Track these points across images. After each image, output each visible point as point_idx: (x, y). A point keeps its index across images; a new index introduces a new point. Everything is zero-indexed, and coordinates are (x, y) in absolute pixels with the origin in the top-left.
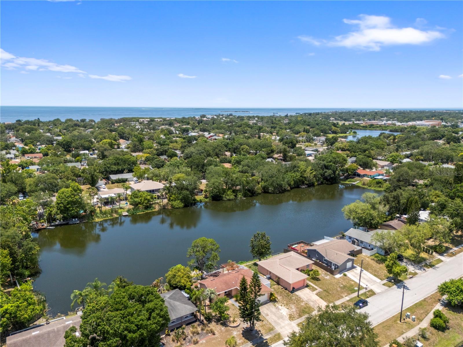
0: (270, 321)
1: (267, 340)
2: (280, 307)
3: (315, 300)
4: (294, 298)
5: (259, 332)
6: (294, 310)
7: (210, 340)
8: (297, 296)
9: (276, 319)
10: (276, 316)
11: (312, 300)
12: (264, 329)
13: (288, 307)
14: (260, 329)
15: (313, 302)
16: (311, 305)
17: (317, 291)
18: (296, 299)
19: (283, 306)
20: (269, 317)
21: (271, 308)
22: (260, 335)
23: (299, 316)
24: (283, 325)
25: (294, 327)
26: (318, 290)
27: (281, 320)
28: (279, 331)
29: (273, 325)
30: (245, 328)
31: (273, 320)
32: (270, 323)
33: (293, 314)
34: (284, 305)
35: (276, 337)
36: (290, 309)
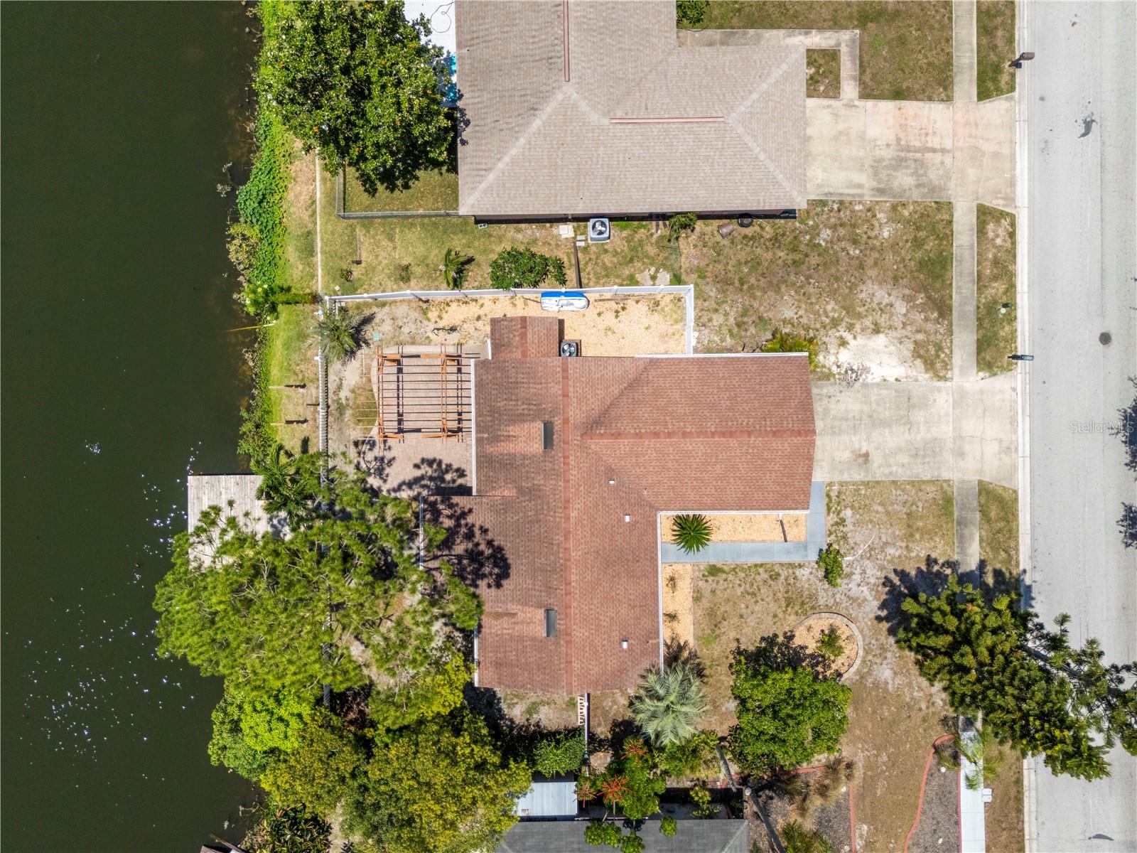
0: (902, 474)
1: (989, 568)
2: (845, 357)
3: (891, 138)
4: (826, 234)
5: (936, 568)
6: (901, 308)
7: (868, 800)
8: (823, 203)
9: (907, 436)
10: (886, 424)
11: (887, 154)
12: (929, 534)
13: (868, 322)
14: (923, 554)
15: (898, 163)
16: (916, 195)
17: (847, 67)
18: (842, 232)
19: (848, 336)
20: (876, 459)
21: (836, 408)
22: (948, 571)
23: (942, 315)
24: (945, 431)
25: (982, 392)
26: (844, 49)
27: (918, 416)
28: (974, 478)
29: (928, 477)
30: (884, 613)
31: (906, 460)
32: (912, 483)
33: (920, 337)
34: (850, 328)
35: (993, 515)
36: (882, 320)
